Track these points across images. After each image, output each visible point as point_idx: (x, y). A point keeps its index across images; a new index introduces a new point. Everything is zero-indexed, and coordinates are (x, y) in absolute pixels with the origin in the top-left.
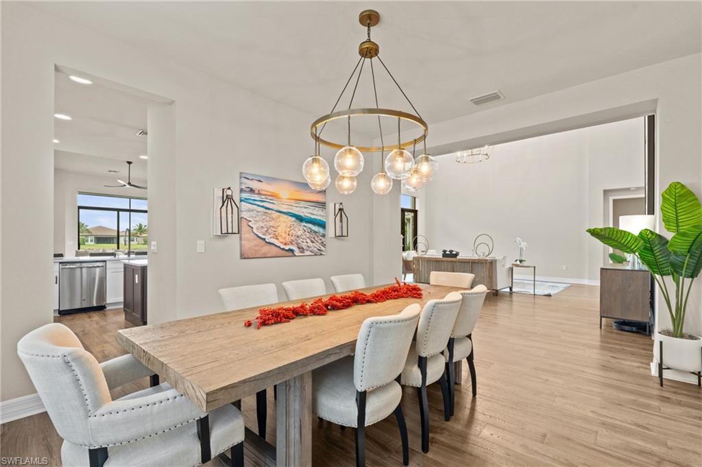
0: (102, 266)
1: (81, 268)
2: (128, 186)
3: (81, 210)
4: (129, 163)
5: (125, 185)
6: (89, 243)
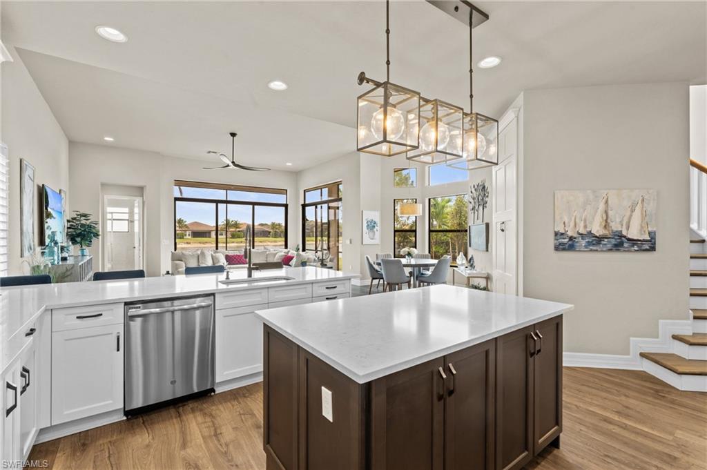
0: (208, 306)
1: (173, 312)
2: (232, 166)
3: (177, 202)
4: (233, 135)
5: (228, 166)
6: (187, 237)
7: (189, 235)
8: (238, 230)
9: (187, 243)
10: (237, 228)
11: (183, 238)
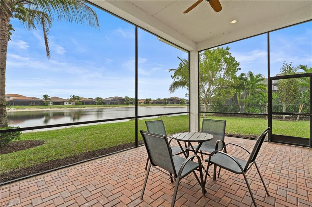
7: (51, 104)
8: (79, 101)
9: (50, 108)
10: (79, 100)
11: (48, 105)
